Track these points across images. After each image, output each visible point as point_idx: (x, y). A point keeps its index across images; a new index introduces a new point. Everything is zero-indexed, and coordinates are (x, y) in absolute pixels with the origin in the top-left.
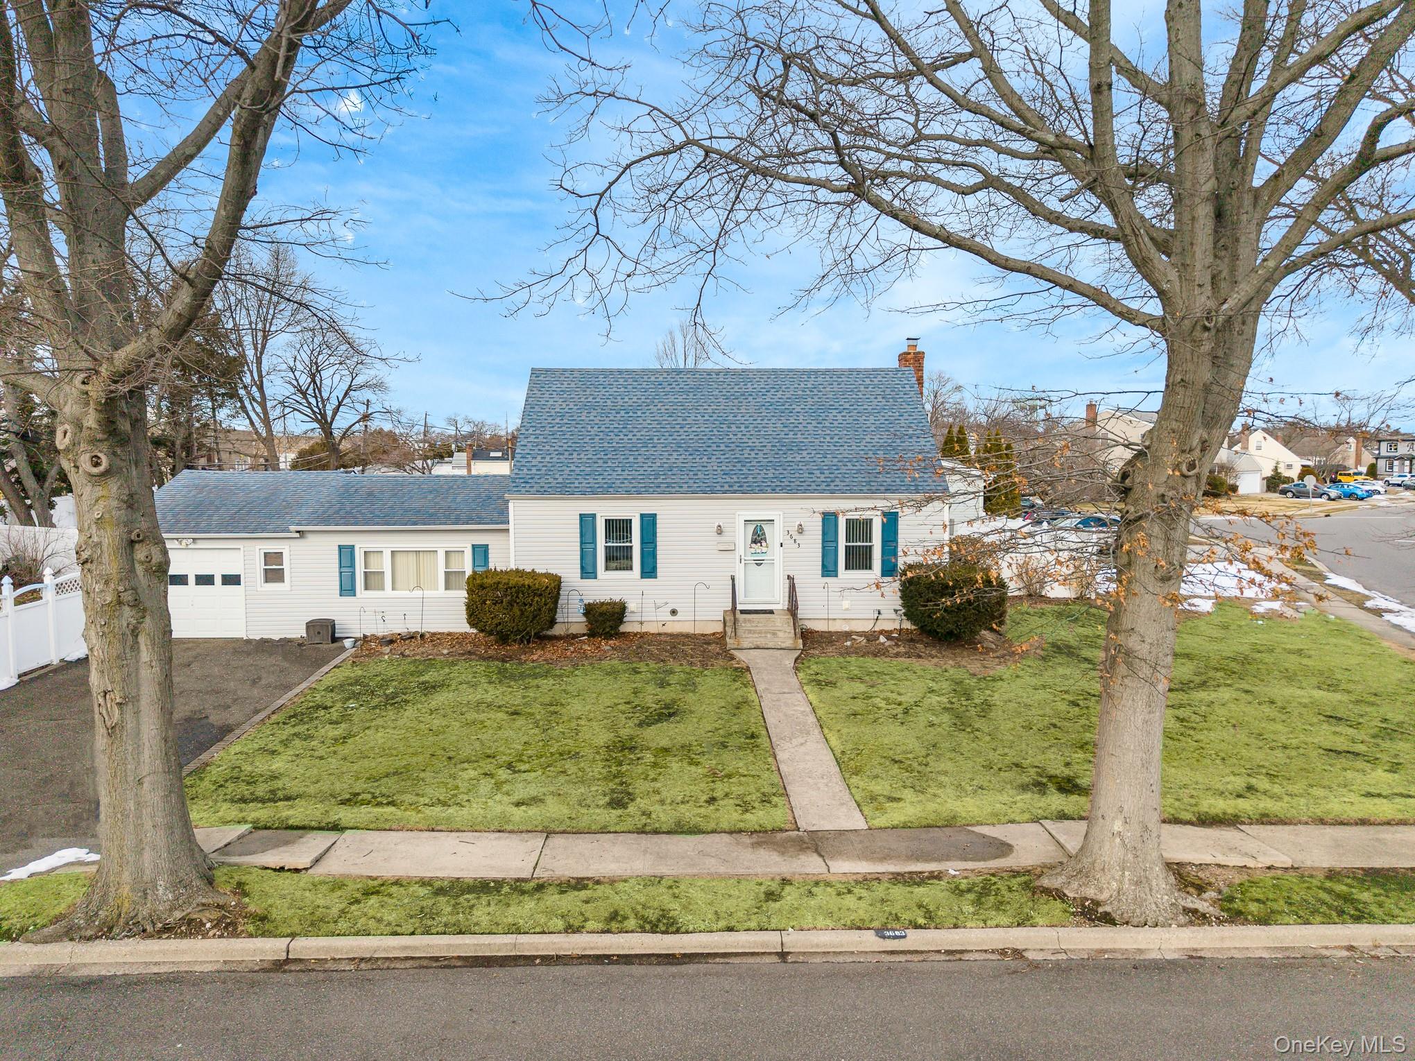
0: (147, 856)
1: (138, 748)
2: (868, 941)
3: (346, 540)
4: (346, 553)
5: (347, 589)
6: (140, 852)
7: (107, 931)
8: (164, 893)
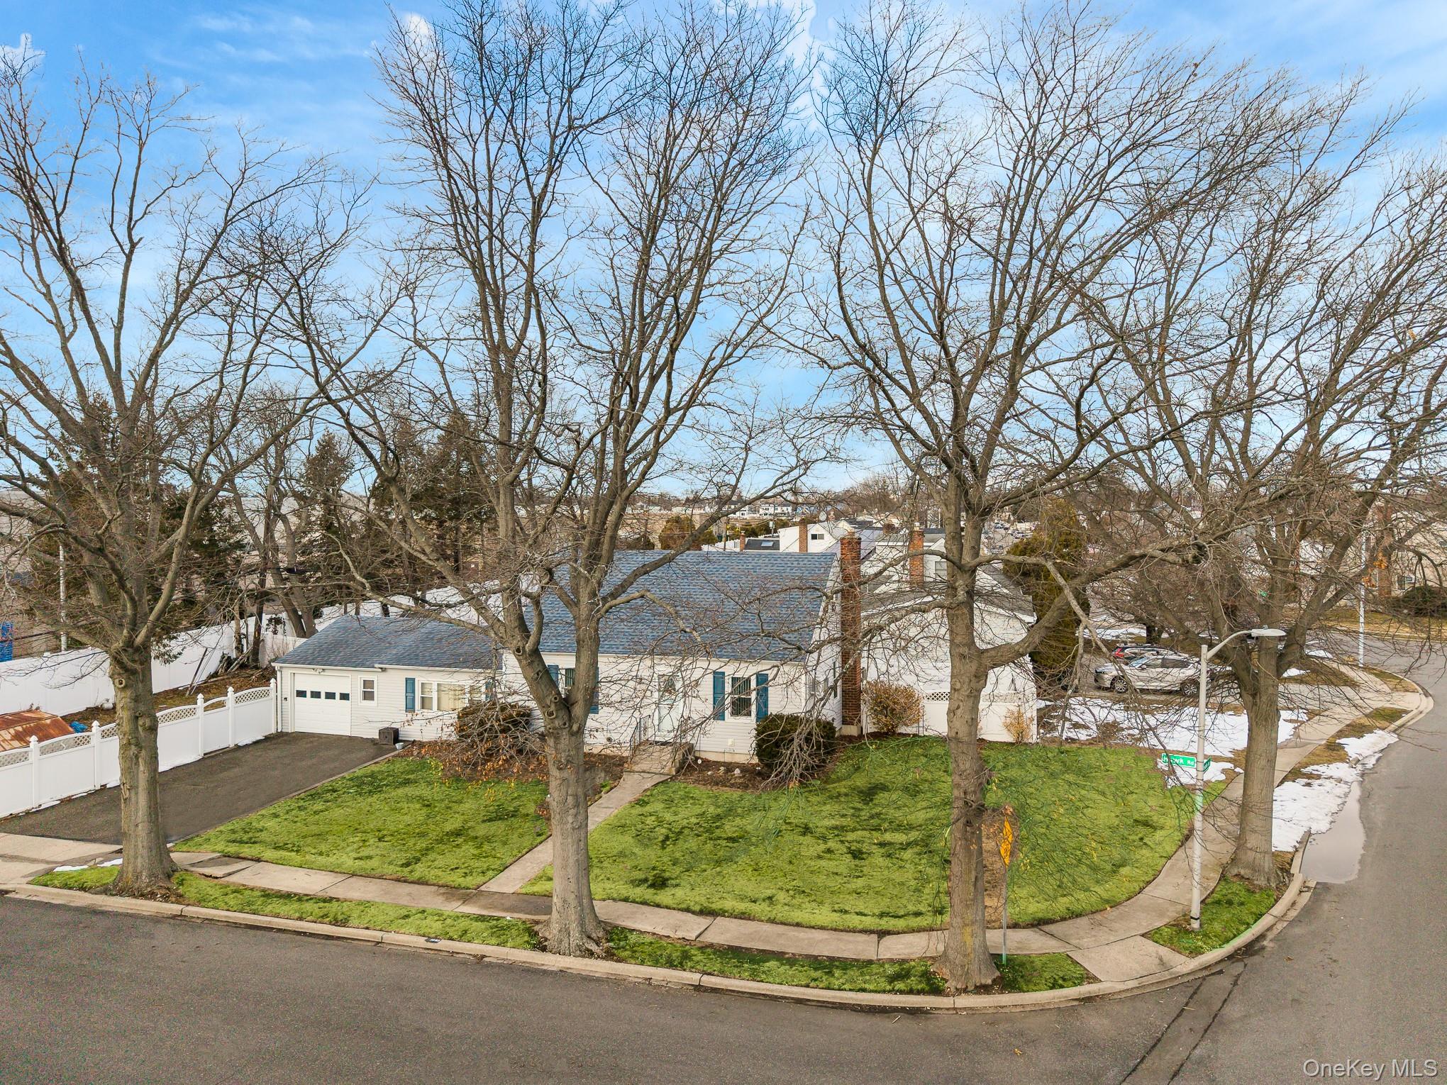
0: (139, 860)
1: (137, 810)
2: (421, 941)
3: (410, 675)
4: (410, 683)
5: (410, 708)
6: (136, 858)
7: (121, 893)
8: (145, 878)
